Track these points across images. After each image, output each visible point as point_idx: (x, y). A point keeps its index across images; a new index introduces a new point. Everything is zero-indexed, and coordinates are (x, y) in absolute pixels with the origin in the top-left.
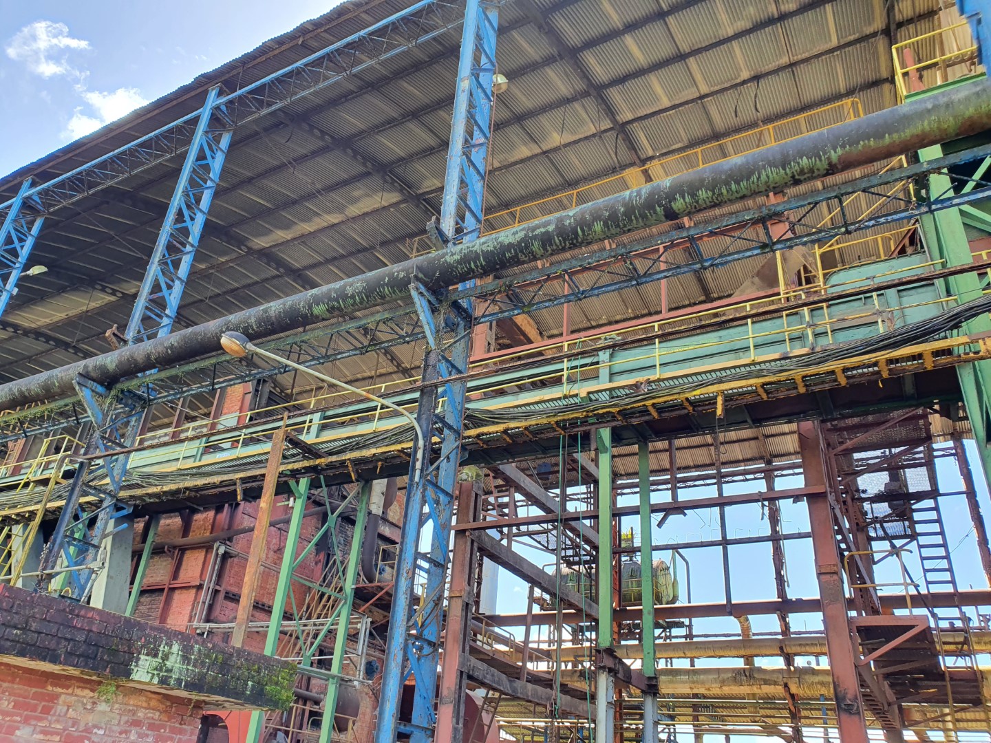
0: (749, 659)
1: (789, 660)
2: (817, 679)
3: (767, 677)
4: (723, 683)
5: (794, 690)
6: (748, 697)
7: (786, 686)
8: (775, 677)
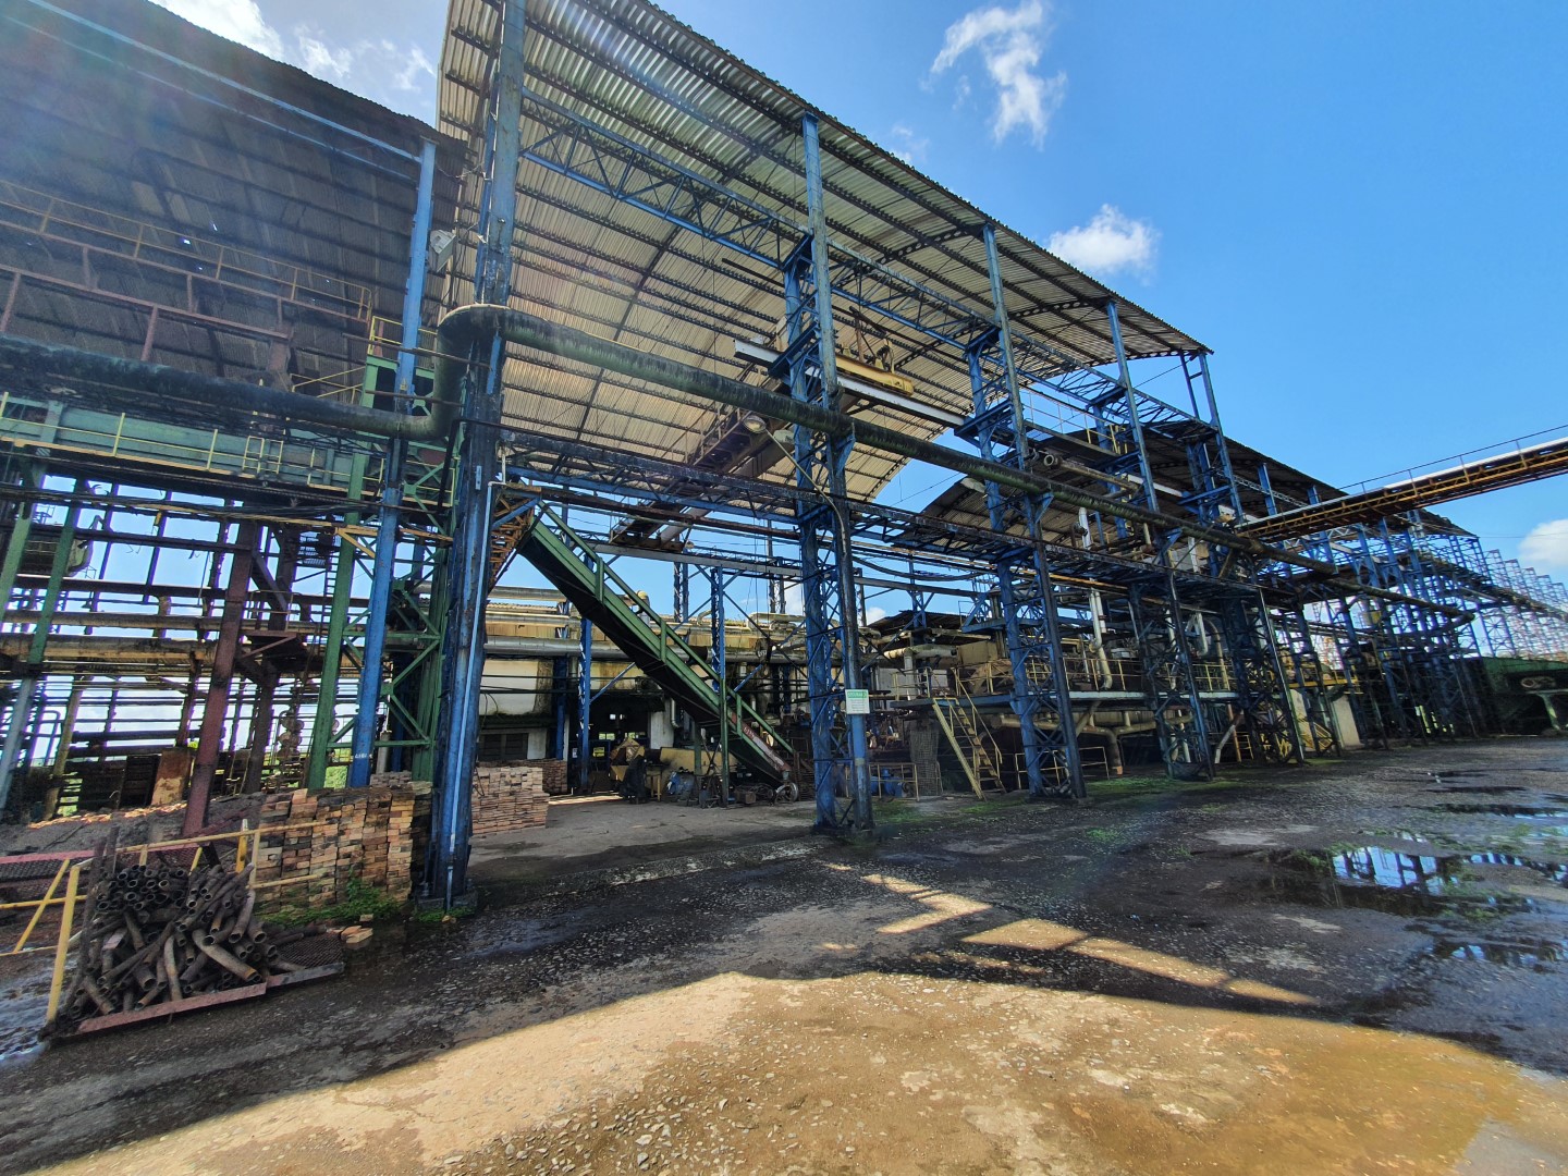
0: (158, 632)
1: (202, 635)
3: (175, 646)
4: (123, 649)
5: (200, 655)
6: (149, 661)
7: (192, 654)
8: (183, 647)
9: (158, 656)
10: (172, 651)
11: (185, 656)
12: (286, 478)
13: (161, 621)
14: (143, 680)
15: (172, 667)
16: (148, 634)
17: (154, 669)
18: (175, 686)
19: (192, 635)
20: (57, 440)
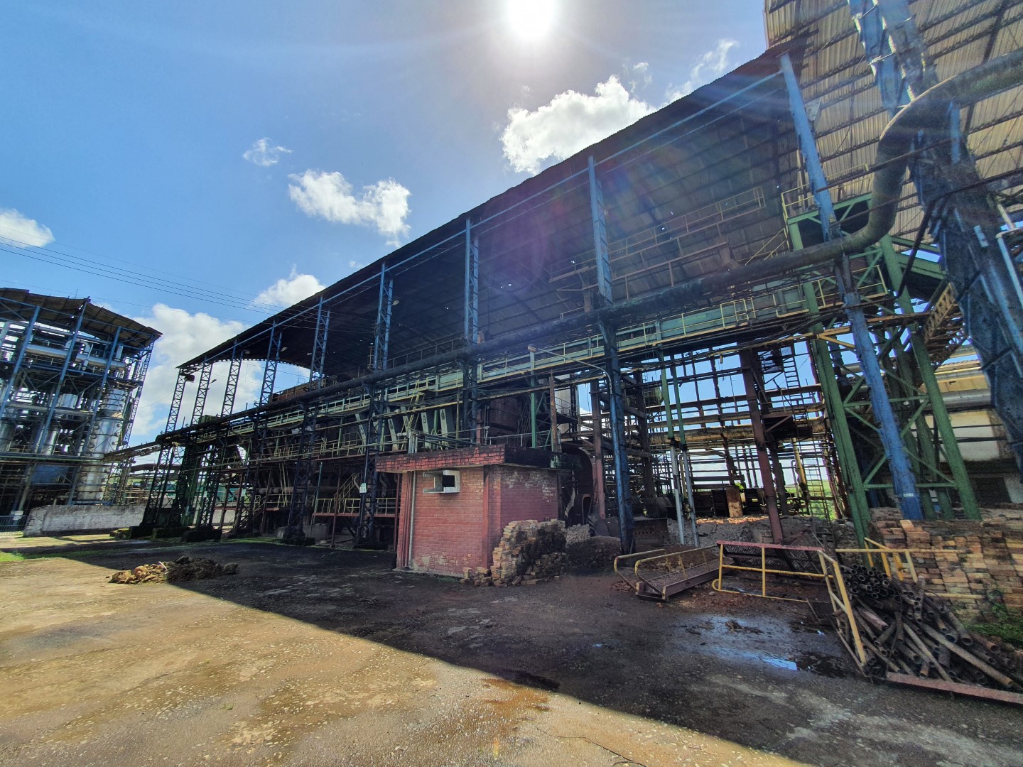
0: (703, 425)
1: (722, 424)
2: (735, 430)
3: (713, 431)
4: (693, 435)
5: (725, 435)
6: (704, 440)
7: (722, 435)
8: (717, 431)
9: (708, 437)
10: (713, 434)
11: (719, 436)
12: (760, 318)
13: (702, 419)
14: (704, 450)
15: (715, 443)
16: (698, 427)
17: (707, 444)
18: (718, 453)
19: (717, 425)
20: (663, 338)
